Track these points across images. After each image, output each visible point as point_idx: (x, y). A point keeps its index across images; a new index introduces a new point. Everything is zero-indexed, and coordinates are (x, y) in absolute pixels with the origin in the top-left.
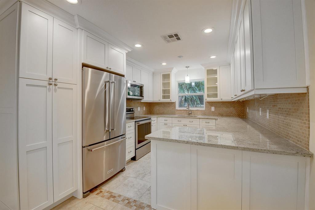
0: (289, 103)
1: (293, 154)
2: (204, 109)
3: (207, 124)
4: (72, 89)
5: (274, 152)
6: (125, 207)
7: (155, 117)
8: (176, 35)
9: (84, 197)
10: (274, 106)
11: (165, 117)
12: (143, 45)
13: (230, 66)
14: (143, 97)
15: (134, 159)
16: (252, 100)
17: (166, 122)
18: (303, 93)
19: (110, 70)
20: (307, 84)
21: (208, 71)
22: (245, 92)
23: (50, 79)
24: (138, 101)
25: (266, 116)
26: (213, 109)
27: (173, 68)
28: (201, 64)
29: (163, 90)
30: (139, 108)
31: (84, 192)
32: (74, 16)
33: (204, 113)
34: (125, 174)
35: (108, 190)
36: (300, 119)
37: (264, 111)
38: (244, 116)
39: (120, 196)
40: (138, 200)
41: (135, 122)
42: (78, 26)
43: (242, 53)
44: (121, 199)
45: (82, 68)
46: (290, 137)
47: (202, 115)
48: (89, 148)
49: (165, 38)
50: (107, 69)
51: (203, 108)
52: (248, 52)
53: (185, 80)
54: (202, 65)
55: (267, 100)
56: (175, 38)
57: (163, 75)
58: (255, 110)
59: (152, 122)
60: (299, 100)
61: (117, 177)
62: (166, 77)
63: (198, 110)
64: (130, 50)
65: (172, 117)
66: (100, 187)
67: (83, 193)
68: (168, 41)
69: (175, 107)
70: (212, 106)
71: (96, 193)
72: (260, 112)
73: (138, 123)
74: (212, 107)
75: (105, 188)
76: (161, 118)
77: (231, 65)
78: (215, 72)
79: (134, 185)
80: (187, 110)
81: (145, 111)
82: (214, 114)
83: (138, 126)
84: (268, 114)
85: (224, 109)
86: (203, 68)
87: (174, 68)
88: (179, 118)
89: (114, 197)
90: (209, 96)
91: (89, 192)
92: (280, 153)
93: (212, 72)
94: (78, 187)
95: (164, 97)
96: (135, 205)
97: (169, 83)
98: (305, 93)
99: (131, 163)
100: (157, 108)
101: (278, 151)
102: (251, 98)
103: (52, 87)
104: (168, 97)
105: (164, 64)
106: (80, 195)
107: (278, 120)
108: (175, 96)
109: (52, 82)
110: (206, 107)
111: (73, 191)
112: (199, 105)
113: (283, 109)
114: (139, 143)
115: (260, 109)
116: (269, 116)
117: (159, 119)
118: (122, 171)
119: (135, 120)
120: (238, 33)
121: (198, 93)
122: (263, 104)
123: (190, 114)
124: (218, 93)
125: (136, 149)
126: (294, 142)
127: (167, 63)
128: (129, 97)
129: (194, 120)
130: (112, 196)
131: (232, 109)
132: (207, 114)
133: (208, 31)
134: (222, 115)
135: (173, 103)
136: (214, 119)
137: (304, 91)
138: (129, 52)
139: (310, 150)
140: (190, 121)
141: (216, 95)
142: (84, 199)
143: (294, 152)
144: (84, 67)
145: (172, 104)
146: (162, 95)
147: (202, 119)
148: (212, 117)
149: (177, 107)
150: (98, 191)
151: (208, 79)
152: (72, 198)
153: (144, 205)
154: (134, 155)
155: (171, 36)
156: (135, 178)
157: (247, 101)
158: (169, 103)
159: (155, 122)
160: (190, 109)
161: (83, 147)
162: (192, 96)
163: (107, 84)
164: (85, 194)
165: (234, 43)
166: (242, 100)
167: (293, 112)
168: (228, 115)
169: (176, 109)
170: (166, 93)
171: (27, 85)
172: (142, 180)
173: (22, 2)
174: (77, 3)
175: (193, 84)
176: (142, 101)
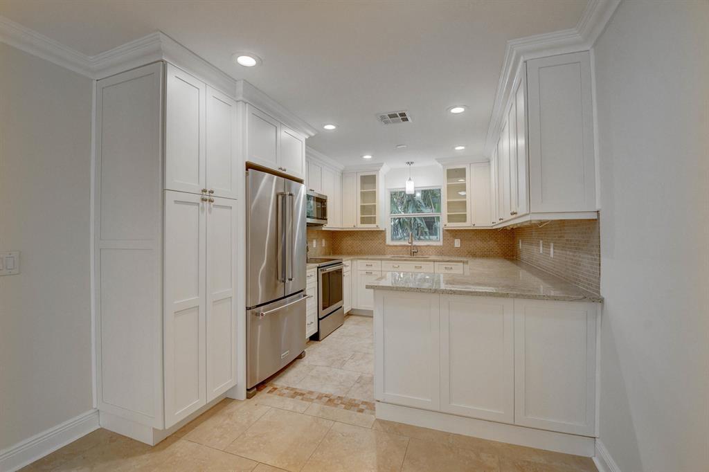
0: (579, 233)
1: (580, 300)
2: (440, 243)
3: (449, 272)
4: (231, 207)
5: (555, 299)
6: (325, 406)
7: (348, 260)
8: (403, 115)
9: (249, 397)
10: (561, 237)
11: (367, 259)
12: (337, 126)
13: (490, 165)
14: (326, 219)
15: (315, 338)
16: (527, 227)
17: (369, 269)
18: (593, 220)
19: (284, 172)
20: (598, 207)
21: (448, 171)
22: (518, 215)
23: (205, 191)
24: (317, 228)
25: (550, 254)
26: (457, 243)
27: (382, 164)
28: (436, 159)
29: (361, 206)
30: (315, 242)
31: (249, 388)
32: (236, 81)
33: (440, 251)
34: (307, 362)
35: (286, 386)
36: (591, 254)
37: (547, 245)
38: (513, 256)
39: (311, 393)
40: (344, 396)
41: (318, 268)
42: (240, 98)
43: (513, 143)
44: (316, 397)
45: (247, 170)
46: (580, 281)
47: (436, 255)
48: (256, 310)
49: (383, 118)
50: (280, 171)
51: (437, 241)
52: (522, 142)
53: (405, 188)
54: (439, 160)
55: (552, 228)
56: (400, 118)
57: (361, 177)
58: (531, 244)
59: (345, 270)
60: (589, 228)
61: (293, 367)
62: (369, 180)
63: (428, 246)
64: (313, 134)
65: (381, 260)
66: (271, 382)
67: (247, 390)
68: (386, 122)
69: (385, 240)
70: (455, 237)
71: (268, 391)
72: (541, 248)
73: (321, 270)
74: (456, 240)
75: (280, 383)
76: (359, 261)
77: (493, 163)
78: (461, 173)
79: (329, 377)
80: (408, 246)
81: (325, 247)
82: (458, 252)
83: (323, 275)
84: (552, 250)
85: (479, 244)
86: (440, 166)
87: (385, 164)
88: (395, 260)
89: (302, 394)
90: (450, 218)
91: (255, 389)
92: (564, 299)
93: (456, 174)
94: (239, 380)
95: (363, 221)
96: (342, 403)
97: (374, 193)
98: (596, 220)
99: (312, 345)
100: (347, 243)
101: (560, 297)
102: (526, 224)
103: (206, 204)
104: (372, 220)
105: (368, 157)
106: (242, 393)
107: (566, 258)
108: (384, 219)
109: (207, 197)
110: (444, 240)
111: (227, 389)
112: (427, 237)
113: (571, 240)
114: (324, 308)
115: (541, 242)
116: (554, 252)
117: (355, 262)
118: (300, 357)
119: (317, 265)
120: (507, 119)
121: (428, 212)
122: (545, 234)
123: (413, 253)
124: (468, 213)
125: (319, 319)
126: (584, 286)
127: (372, 156)
128: (309, 220)
129: (423, 264)
130: (296, 394)
131: (492, 244)
132: (445, 253)
133: (458, 110)
134: (474, 255)
135: (382, 231)
136: (461, 261)
137: (595, 217)
138: (311, 137)
139: (601, 294)
140: (417, 265)
141: (463, 218)
142: (248, 400)
143: (581, 297)
144: (249, 170)
145: (379, 233)
146: (359, 216)
147: (439, 261)
148: (456, 259)
149: (389, 241)
150: (269, 388)
151: (449, 187)
152: (225, 401)
153: (356, 402)
154: (317, 331)
155: (393, 116)
156: (328, 366)
157: (519, 228)
158: (372, 231)
159: (349, 268)
160: (415, 243)
161: (248, 309)
162: (415, 218)
163: (280, 197)
164: (251, 392)
165: (499, 130)
166: (511, 227)
167: (583, 245)
168: (485, 255)
169: (387, 243)
170: (368, 212)
171: (176, 202)
172: (341, 369)
173: (166, 62)
174: (256, 65)
175: (418, 195)
176: (323, 229)
